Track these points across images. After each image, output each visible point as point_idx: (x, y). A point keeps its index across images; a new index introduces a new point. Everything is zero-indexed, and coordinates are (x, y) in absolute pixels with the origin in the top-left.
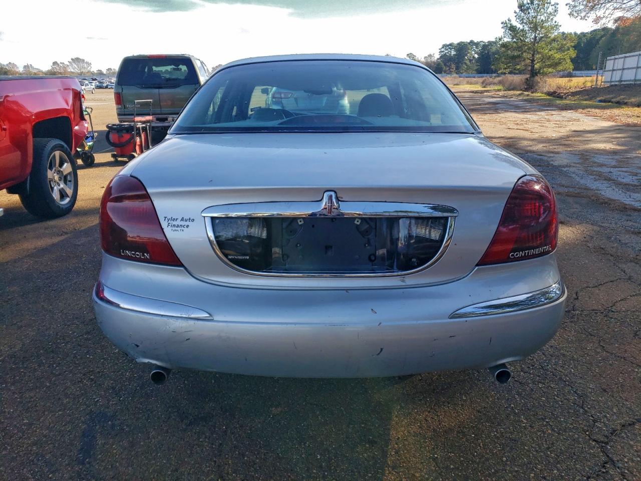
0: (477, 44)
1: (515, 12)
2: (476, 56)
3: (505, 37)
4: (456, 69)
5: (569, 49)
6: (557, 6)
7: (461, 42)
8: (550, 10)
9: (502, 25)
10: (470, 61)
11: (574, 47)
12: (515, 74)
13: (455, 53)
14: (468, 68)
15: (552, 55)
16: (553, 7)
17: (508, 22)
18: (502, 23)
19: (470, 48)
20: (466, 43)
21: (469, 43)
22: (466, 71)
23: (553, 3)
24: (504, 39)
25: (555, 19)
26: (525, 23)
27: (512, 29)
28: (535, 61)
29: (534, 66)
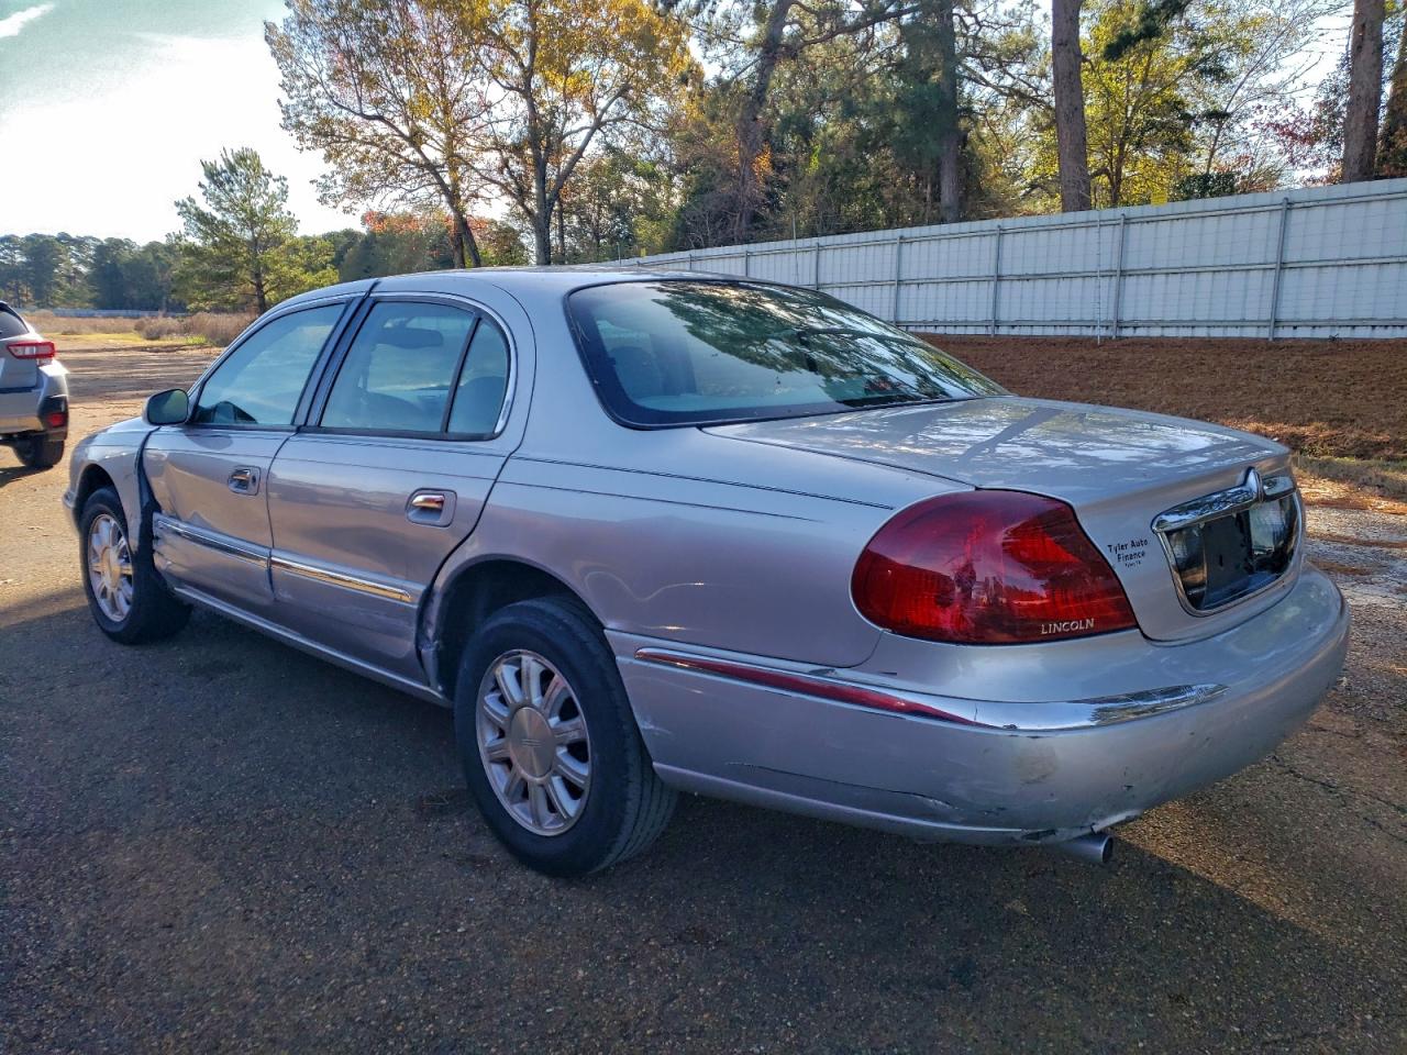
0: (79, 243)
1: (200, 185)
2: (83, 269)
3: (188, 234)
4: (36, 297)
5: (324, 267)
6: (285, 183)
7: (36, 235)
8: (273, 187)
9: (178, 210)
10: (70, 279)
11: (332, 262)
12: (224, 311)
13: (24, 259)
14: (70, 296)
15: (295, 276)
16: (279, 184)
17: (188, 203)
18: (177, 204)
19: (63, 250)
20: (50, 239)
21: (58, 240)
22: (64, 302)
23: (275, 176)
24: (187, 238)
25: (285, 207)
26: (225, 209)
27: (202, 218)
28: (262, 286)
29: (263, 297)
